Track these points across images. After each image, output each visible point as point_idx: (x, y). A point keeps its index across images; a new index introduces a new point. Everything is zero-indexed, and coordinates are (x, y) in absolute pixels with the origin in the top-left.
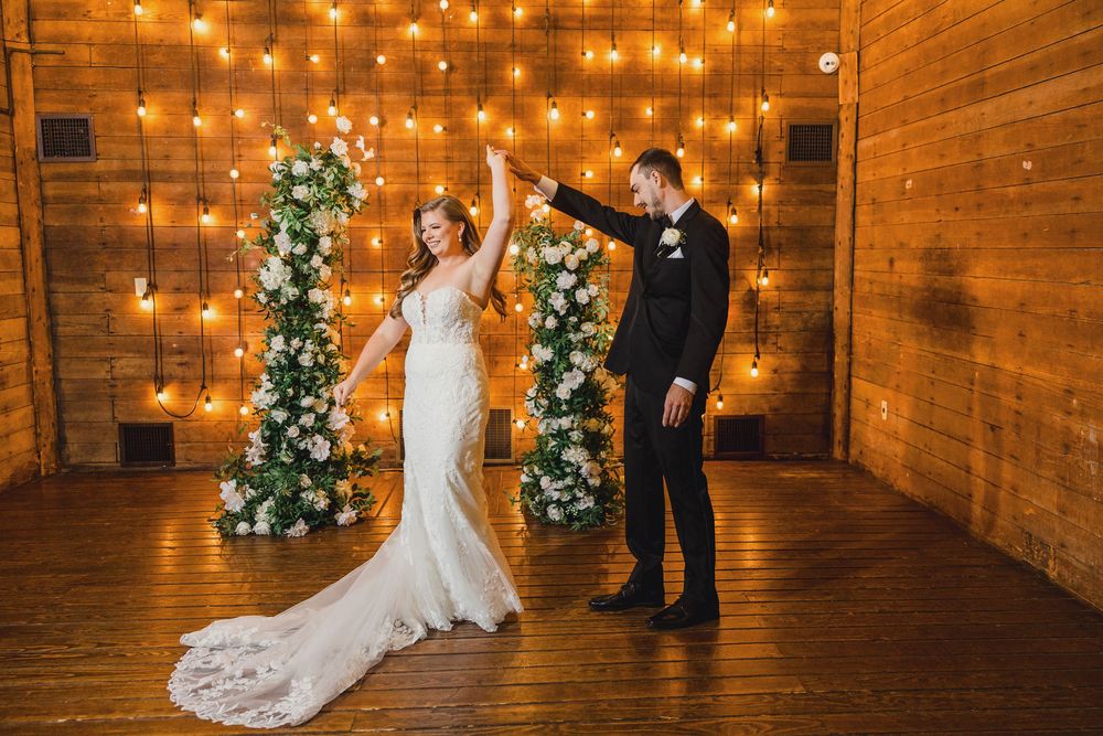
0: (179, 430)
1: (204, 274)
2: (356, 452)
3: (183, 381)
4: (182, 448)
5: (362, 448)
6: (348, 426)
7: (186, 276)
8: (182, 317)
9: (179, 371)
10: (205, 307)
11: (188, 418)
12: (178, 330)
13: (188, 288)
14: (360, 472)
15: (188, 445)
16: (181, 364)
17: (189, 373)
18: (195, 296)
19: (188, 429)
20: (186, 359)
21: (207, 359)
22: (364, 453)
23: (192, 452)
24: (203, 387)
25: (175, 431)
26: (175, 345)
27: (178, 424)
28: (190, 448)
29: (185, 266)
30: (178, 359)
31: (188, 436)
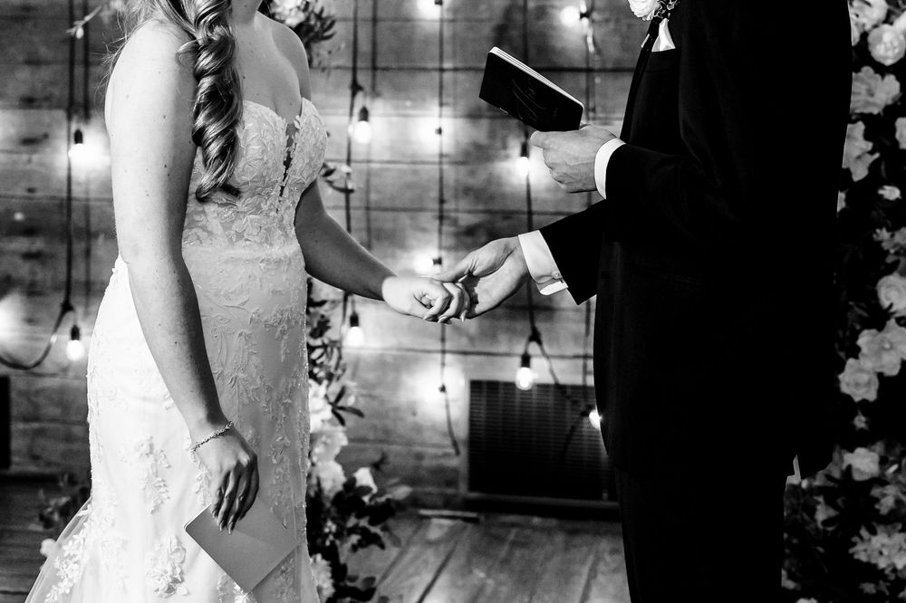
0: (21, 393)
1: (79, 70)
2: (350, 484)
3: (32, 291)
4: (24, 433)
5: (364, 477)
6: (327, 427)
7: (45, 73)
8: (35, 157)
9: (23, 270)
10: (78, 138)
11: (36, 370)
12: (25, 184)
13: (47, 99)
14: (355, 539)
15: (35, 425)
16: (28, 256)
17: (43, 275)
18: (60, 114)
19: (38, 392)
20: (38, 244)
21: (79, 247)
22: (367, 490)
23: (42, 441)
24: (67, 307)
25: (13, 395)
26: (19, 216)
27: (18, 381)
28: (40, 433)
29: (44, 52)
30: (21, 244)
31: (36, 406)
